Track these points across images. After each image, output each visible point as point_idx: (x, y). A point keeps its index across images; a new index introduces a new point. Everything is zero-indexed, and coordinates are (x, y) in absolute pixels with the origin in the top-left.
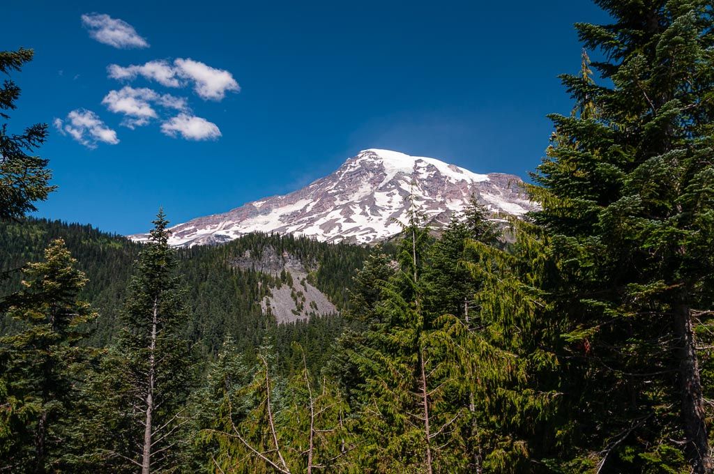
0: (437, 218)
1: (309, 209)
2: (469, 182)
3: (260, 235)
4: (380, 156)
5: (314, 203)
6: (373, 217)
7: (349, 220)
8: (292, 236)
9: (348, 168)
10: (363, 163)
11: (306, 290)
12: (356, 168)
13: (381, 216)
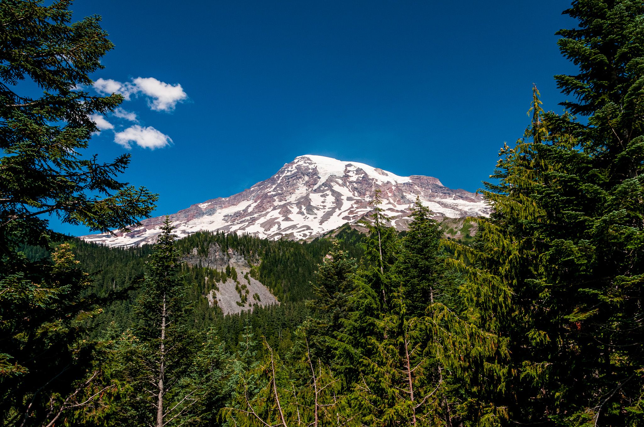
0: (366, 215)
1: (250, 210)
2: (394, 183)
3: (206, 233)
4: (314, 161)
5: (255, 204)
6: (308, 216)
7: (287, 219)
8: (236, 234)
9: (286, 172)
10: (299, 168)
11: (249, 283)
12: (293, 172)
13: (316, 214)
